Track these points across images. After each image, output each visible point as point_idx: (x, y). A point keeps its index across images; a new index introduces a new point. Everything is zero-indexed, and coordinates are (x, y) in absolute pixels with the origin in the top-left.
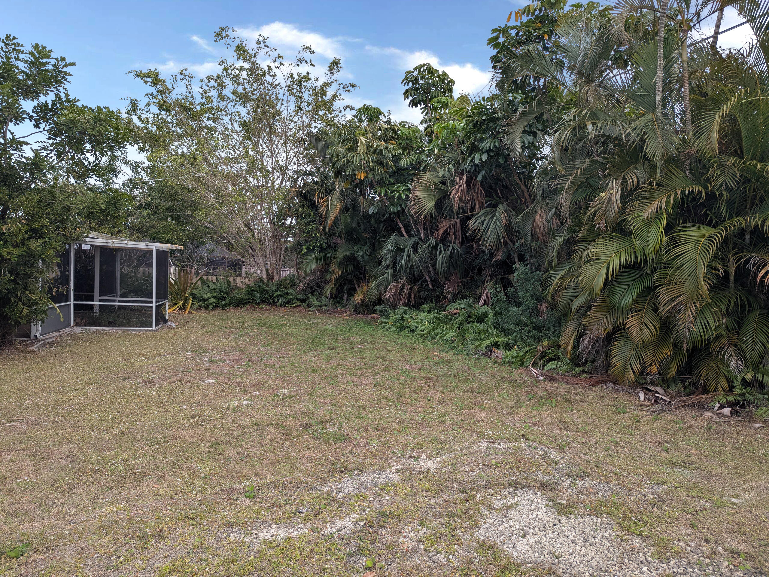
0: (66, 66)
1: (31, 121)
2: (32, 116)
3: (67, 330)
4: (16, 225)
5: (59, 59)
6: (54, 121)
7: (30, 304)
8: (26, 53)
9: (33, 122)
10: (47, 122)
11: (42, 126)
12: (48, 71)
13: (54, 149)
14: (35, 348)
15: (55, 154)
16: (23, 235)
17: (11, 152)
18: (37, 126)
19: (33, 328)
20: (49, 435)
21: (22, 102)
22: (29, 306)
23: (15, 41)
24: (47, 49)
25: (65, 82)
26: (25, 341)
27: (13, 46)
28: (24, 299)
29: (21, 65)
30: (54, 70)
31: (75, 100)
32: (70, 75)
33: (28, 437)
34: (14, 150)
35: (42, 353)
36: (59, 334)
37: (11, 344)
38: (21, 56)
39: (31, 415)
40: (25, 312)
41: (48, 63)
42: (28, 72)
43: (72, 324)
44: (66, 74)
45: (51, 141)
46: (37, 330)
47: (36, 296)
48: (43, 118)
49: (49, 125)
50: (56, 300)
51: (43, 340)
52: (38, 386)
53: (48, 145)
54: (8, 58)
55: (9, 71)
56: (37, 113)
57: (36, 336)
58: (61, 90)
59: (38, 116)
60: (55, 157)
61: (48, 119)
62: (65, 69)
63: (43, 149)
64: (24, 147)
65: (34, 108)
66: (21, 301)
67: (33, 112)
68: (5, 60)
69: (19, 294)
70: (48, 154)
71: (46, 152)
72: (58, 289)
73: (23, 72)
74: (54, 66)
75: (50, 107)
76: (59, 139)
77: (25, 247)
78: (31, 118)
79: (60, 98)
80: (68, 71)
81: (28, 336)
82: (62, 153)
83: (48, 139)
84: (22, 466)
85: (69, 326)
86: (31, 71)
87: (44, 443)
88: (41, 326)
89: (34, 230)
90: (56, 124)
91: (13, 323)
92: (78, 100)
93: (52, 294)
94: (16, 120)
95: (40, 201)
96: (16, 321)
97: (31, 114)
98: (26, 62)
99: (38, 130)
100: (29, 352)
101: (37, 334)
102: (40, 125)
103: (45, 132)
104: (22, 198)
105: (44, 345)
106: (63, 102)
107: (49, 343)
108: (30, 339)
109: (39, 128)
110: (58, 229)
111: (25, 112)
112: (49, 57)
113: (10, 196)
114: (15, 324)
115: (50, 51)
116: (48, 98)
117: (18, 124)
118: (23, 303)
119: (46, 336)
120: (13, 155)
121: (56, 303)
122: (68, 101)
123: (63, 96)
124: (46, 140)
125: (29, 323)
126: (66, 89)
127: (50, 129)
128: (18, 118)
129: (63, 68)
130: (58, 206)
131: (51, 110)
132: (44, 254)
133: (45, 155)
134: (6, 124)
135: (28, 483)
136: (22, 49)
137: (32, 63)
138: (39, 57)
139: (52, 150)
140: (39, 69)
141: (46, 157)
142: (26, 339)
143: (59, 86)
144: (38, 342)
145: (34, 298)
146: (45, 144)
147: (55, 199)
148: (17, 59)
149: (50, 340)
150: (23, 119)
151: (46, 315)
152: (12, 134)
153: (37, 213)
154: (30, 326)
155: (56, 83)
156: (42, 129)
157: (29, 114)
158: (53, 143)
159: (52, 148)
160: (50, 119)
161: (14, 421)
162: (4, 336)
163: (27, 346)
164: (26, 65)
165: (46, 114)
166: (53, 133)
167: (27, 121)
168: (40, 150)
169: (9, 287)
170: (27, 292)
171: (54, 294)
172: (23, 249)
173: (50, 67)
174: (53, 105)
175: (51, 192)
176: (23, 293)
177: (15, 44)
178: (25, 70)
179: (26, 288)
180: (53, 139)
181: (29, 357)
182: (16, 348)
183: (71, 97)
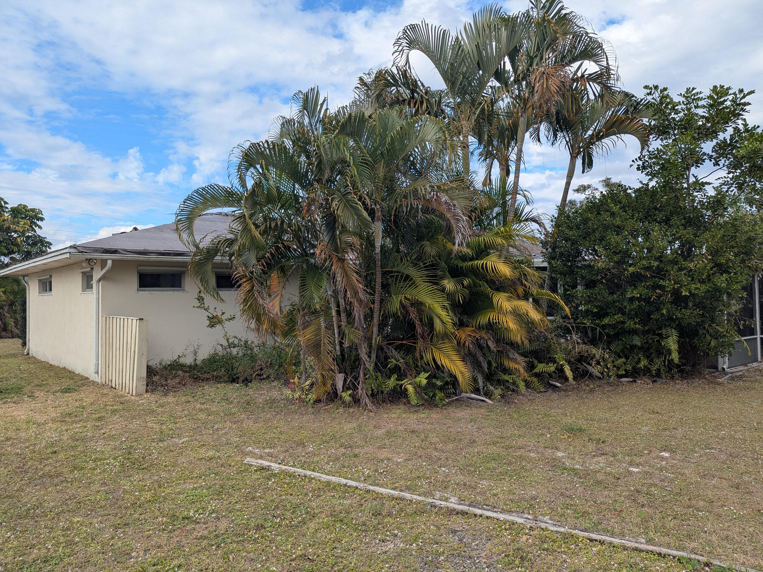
0: (744, 97)
1: (711, 161)
2: (712, 156)
3: (755, 364)
4: (703, 261)
5: (737, 93)
6: (733, 155)
7: (716, 336)
8: (705, 99)
9: (713, 161)
10: (726, 157)
11: (721, 163)
12: (727, 108)
13: (734, 182)
14: (723, 380)
15: (736, 187)
16: (708, 271)
17: (695, 194)
18: (716, 164)
19: (720, 360)
20: (750, 472)
21: (703, 145)
22: (716, 339)
23: (694, 92)
24: (725, 87)
25: (743, 113)
26: (713, 372)
27: (693, 97)
28: (711, 331)
29: (700, 112)
30: (732, 105)
31: (754, 128)
32: (749, 104)
33: (728, 468)
34: (697, 192)
35: (731, 386)
36: (746, 368)
37: (700, 373)
38: (700, 103)
39: (728, 446)
40: (713, 343)
41: (726, 101)
42: (707, 115)
43: (759, 359)
44: (745, 104)
45: (731, 175)
46: (724, 363)
47: (723, 328)
48: (721, 155)
49: (728, 160)
50: (742, 333)
51: (731, 373)
52: (731, 419)
53: (729, 179)
54: (689, 109)
55: (690, 120)
56: (716, 151)
57: (723, 369)
58: (740, 122)
59: (717, 154)
60: (736, 190)
61: (727, 155)
62: (742, 101)
63: (724, 184)
64: (707, 187)
65: (713, 148)
66: (708, 333)
67: (713, 152)
68: (686, 112)
69: (706, 326)
70: (728, 188)
71: (726, 187)
72: (745, 321)
73: (703, 117)
74: (732, 101)
75: (729, 142)
76: (739, 171)
77: (711, 283)
78: (710, 157)
79: (739, 130)
80: (747, 101)
81: (716, 368)
82: (743, 184)
83: (729, 173)
84: (727, 495)
85: (756, 360)
86: (710, 114)
87: (746, 478)
88: (729, 359)
89: (719, 266)
90: (735, 157)
91: (702, 354)
92: (758, 127)
93: (739, 327)
94: (697, 163)
95: (724, 236)
96: (704, 352)
97: (711, 154)
98: (704, 107)
99: (718, 167)
100: (719, 384)
101: (725, 367)
102: (719, 163)
103: (725, 168)
104: (707, 235)
105: (732, 379)
106: (742, 133)
107: (736, 377)
108: (718, 371)
109: (719, 165)
110: (743, 261)
111: (704, 154)
112: (727, 94)
113: (695, 235)
114: (704, 355)
115: (729, 88)
116: (726, 134)
117: (699, 167)
118: (711, 335)
119: (733, 370)
120: (697, 196)
121: (742, 336)
122: (747, 131)
123: (741, 127)
124: (726, 175)
125: (716, 355)
126: (744, 120)
127: (730, 164)
128: (698, 161)
129: (740, 100)
130: (741, 238)
131: (730, 145)
132: (730, 289)
133: (725, 190)
134: (688, 169)
135: (735, 514)
136: (701, 96)
137: (711, 106)
138: (717, 98)
139: (732, 184)
140: (717, 110)
141: (727, 191)
142: (713, 370)
143: (738, 119)
144: (726, 374)
145: (722, 330)
146: (726, 180)
147: (737, 231)
148: (696, 107)
149: (738, 374)
150: (703, 161)
151: (734, 348)
152: (695, 177)
153: (721, 248)
154: (717, 358)
155: (734, 117)
156: (721, 166)
157: (708, 154)
158: (733, 177)
159: (732, 182)
160: (729, 154)
161: (712, 448)
162: (694, 366)
163: (715, 377)
164: (705, 110)
165: (725, 150)
166: (733, 166)
167: (707, 161)
168: (721, 186)
169: (698, 320)
170: (714, 325)
171: (741, 327)
172: (709, 285)
173: (728, 103)
174: (731, 140)
175: (734, 226)
176: (710, 325)
177: (694, 95)
178: (704, 114)
179: (713, 320)
180: (733, 173)
181: (719, 389)
182: (706, 378)
183: (750, 126)
